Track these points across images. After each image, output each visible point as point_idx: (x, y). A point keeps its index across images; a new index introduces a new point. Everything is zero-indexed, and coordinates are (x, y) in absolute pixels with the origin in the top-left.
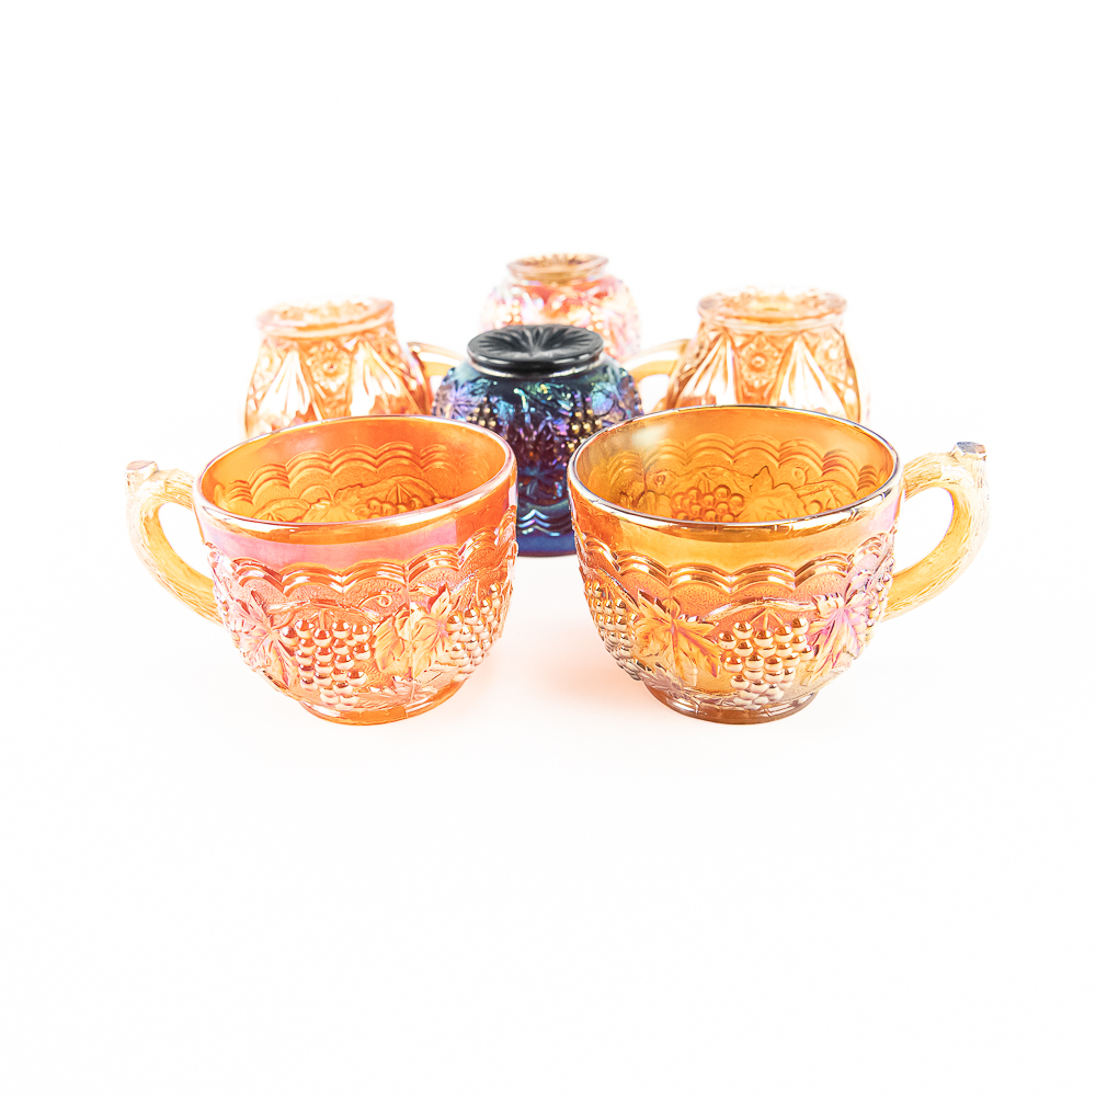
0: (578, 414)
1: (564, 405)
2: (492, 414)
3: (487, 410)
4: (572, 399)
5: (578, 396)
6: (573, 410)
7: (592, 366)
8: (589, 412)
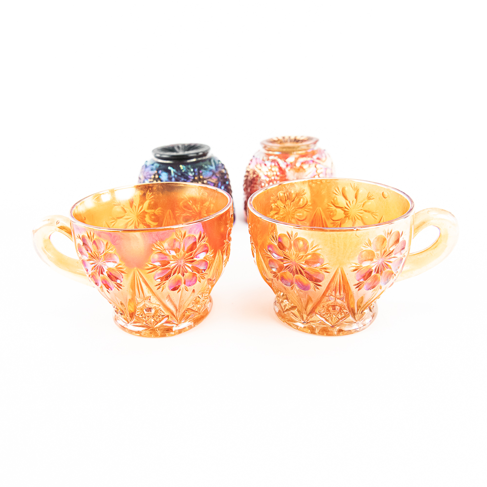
0: (196, 178)
1: (190, 174)
2: (159, 178)
3: (157, 177)
4: (194, 171)
5: (196, 170)
6: (194, 176)
7: (204, 158)
8: (201, 177)
